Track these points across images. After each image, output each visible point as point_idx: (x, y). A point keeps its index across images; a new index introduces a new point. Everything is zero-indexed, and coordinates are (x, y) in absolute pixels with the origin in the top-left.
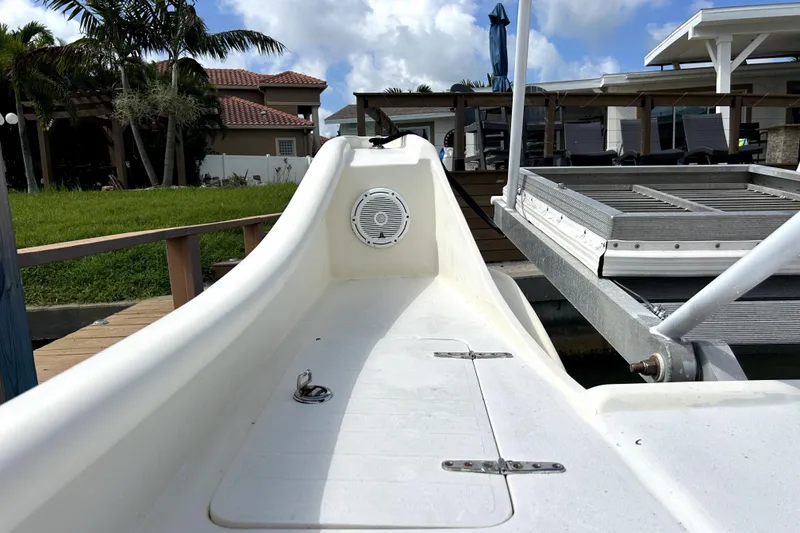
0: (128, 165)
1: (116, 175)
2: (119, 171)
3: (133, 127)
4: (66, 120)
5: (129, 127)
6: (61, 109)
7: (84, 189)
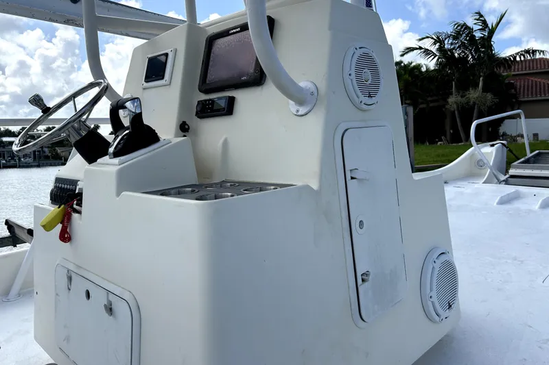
0: (451, 131)
1: (446, 137)
2: (448, 134)
3: (456, 112)
4: (424, 108)
5: (454, 111)
6: (422, 103)
7: (430, 143)
